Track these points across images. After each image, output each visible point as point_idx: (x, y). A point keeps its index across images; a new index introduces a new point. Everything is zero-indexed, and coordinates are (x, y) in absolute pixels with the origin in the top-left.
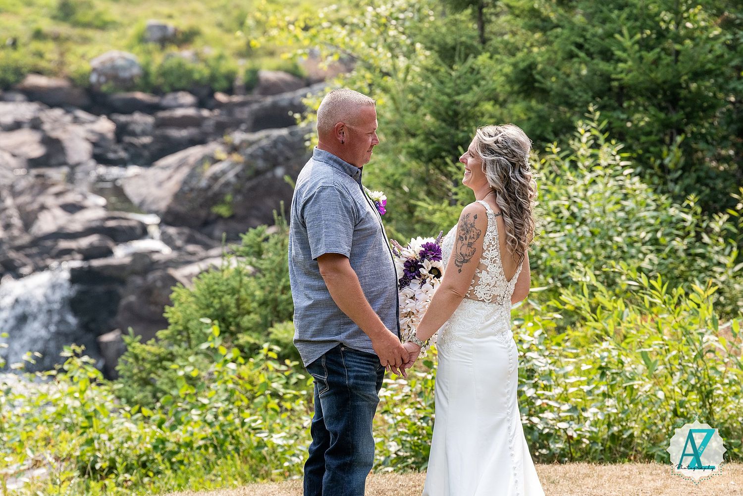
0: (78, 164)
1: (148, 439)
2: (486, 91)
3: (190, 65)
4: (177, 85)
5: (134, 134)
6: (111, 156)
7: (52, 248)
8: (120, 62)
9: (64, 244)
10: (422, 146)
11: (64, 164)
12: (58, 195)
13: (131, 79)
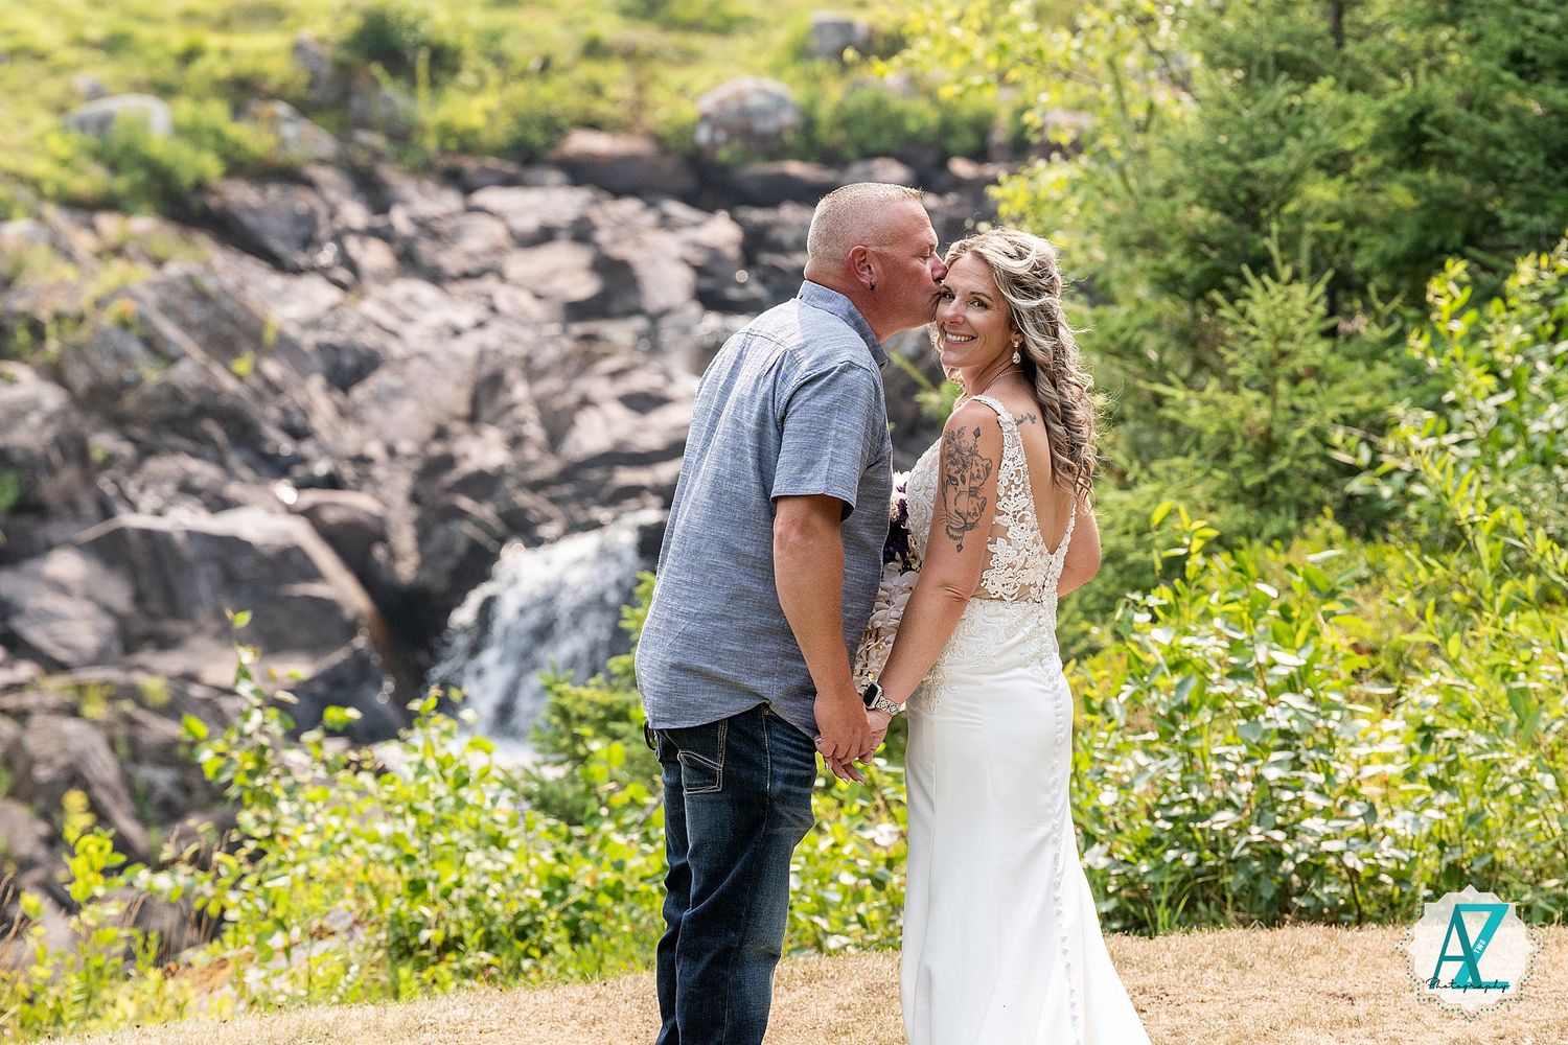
0: (665, 312)
1: (534, 881)
2: (1315, 149)
3: (897, 104)
4: (872, 146)
5: (779, 248)
6: (734, 293)
7: (602, 484)
8: (756, 101)
9: (626, 477)
10: (1182, 266)
11: (638, 311)
12: (615, 375)
13: (778, 135)
